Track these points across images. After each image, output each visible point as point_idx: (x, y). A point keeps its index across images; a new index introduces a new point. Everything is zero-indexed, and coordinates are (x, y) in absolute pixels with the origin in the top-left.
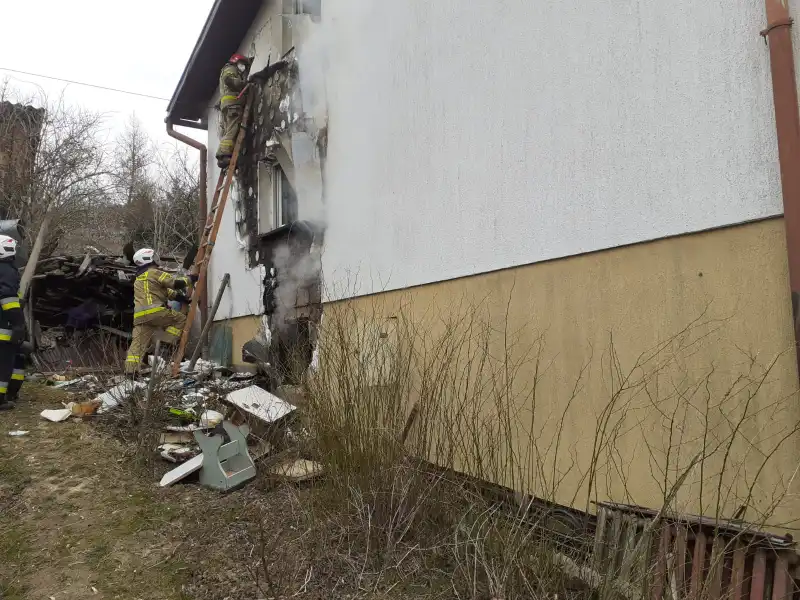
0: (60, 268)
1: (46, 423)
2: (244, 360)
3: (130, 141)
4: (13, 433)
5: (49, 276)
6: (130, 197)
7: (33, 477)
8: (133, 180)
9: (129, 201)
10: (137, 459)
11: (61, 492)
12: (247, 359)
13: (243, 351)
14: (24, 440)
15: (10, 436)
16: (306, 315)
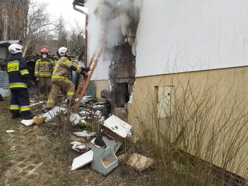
0: (34, 59)
1: (23, 126)
2: (102, 97)
3: (59, 18)
4: (8, 131)
5: (29, 61)
6: (59, 37)
7: (12, 161)
8: (60, 31)
9: (59, 38)
10: (61, 151)
11: (24, 173)
12: (103, 97)
13: (101, 94)
14: (12, 136)
15: (7, 133)
16: (127, 81)
